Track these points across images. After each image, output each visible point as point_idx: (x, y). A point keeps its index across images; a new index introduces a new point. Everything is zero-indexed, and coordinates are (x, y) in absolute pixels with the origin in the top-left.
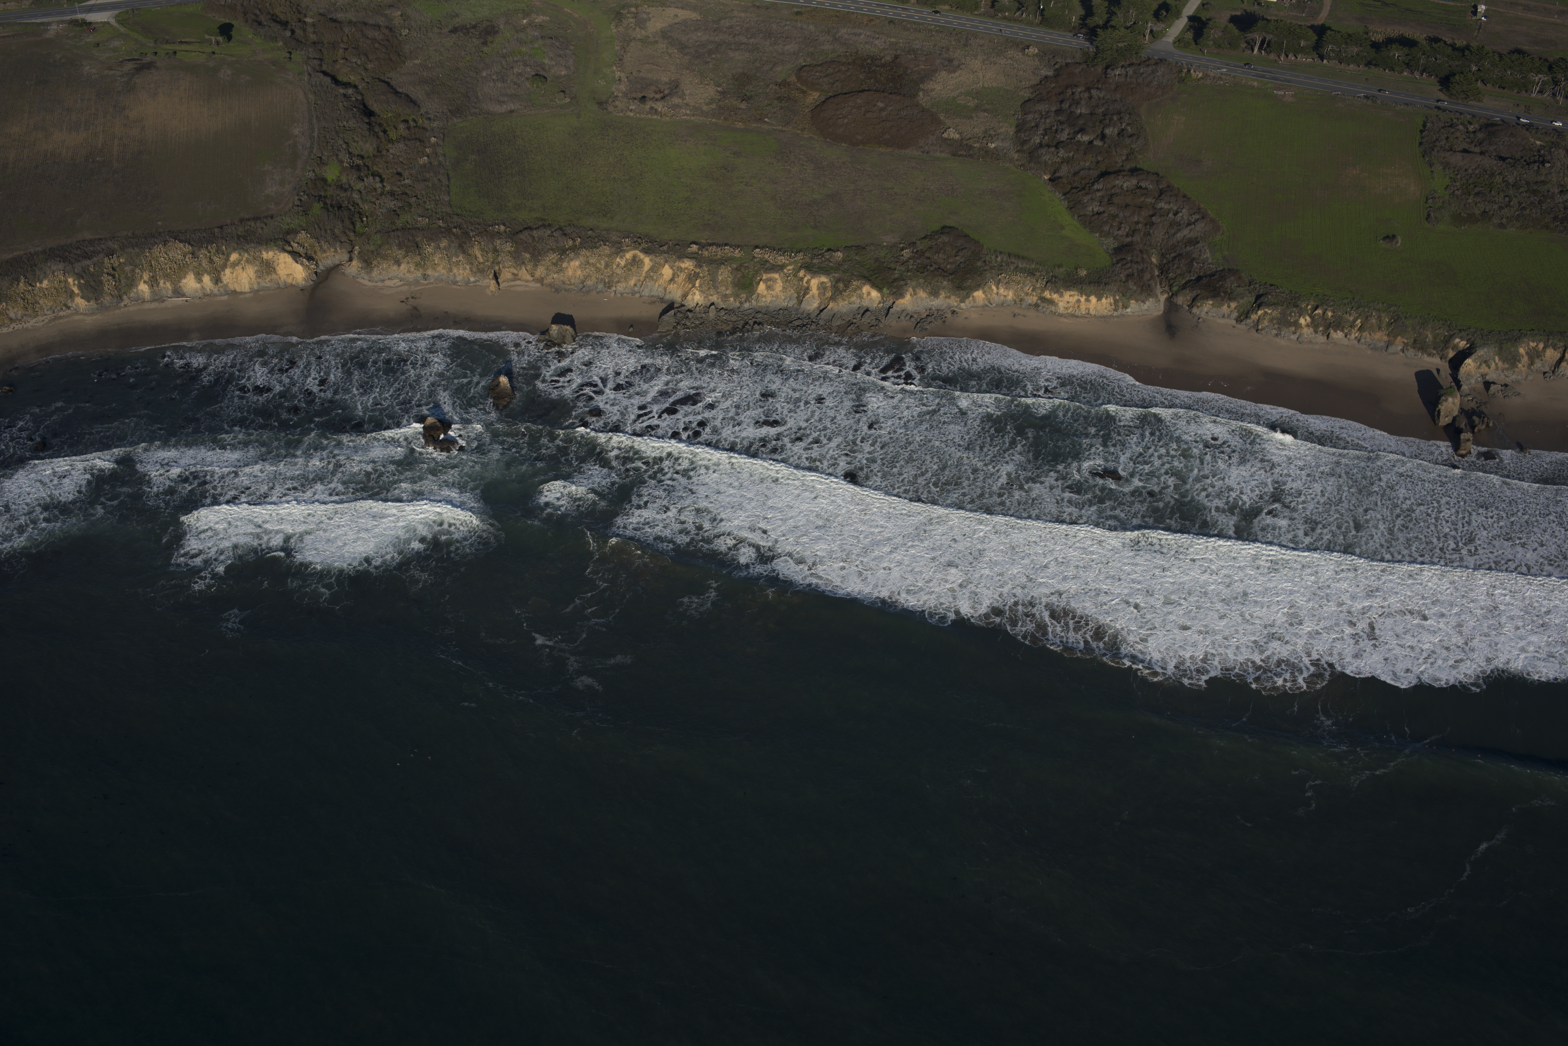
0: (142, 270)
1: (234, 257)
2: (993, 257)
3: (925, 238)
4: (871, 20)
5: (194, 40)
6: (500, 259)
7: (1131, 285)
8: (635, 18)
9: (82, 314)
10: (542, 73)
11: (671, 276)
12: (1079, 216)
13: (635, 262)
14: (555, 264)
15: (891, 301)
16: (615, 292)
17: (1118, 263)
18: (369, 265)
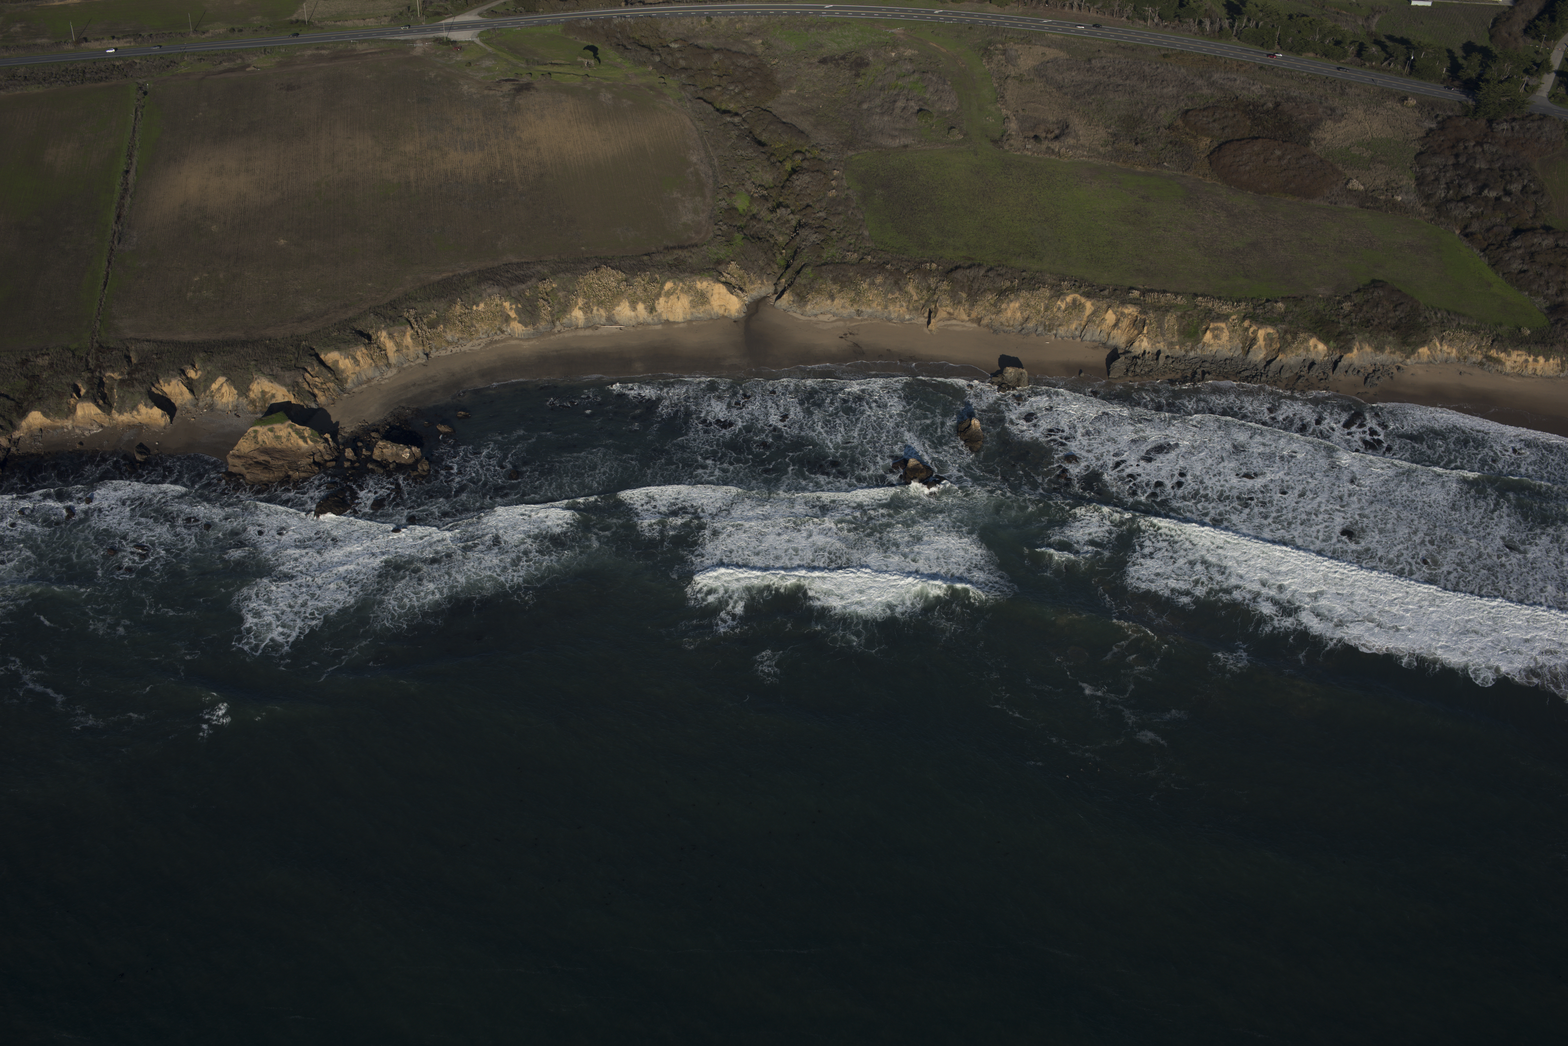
0: (577, 296)
1: (668, 285)
2: (1432, 313)
3: (1358, 291)
4: (1241, 66)
5: (563, 62)
6: (936, 297)
8: (1004, 54)
9: (517, 339)
10: (926, 108)
11: (1114, 322)
12: (1504, 274)
13: (1076, 306)
14: (995, 305)
15: (1338, 355)
16: (1056, 335)
17: (1557, 323)
18: (801, 299)
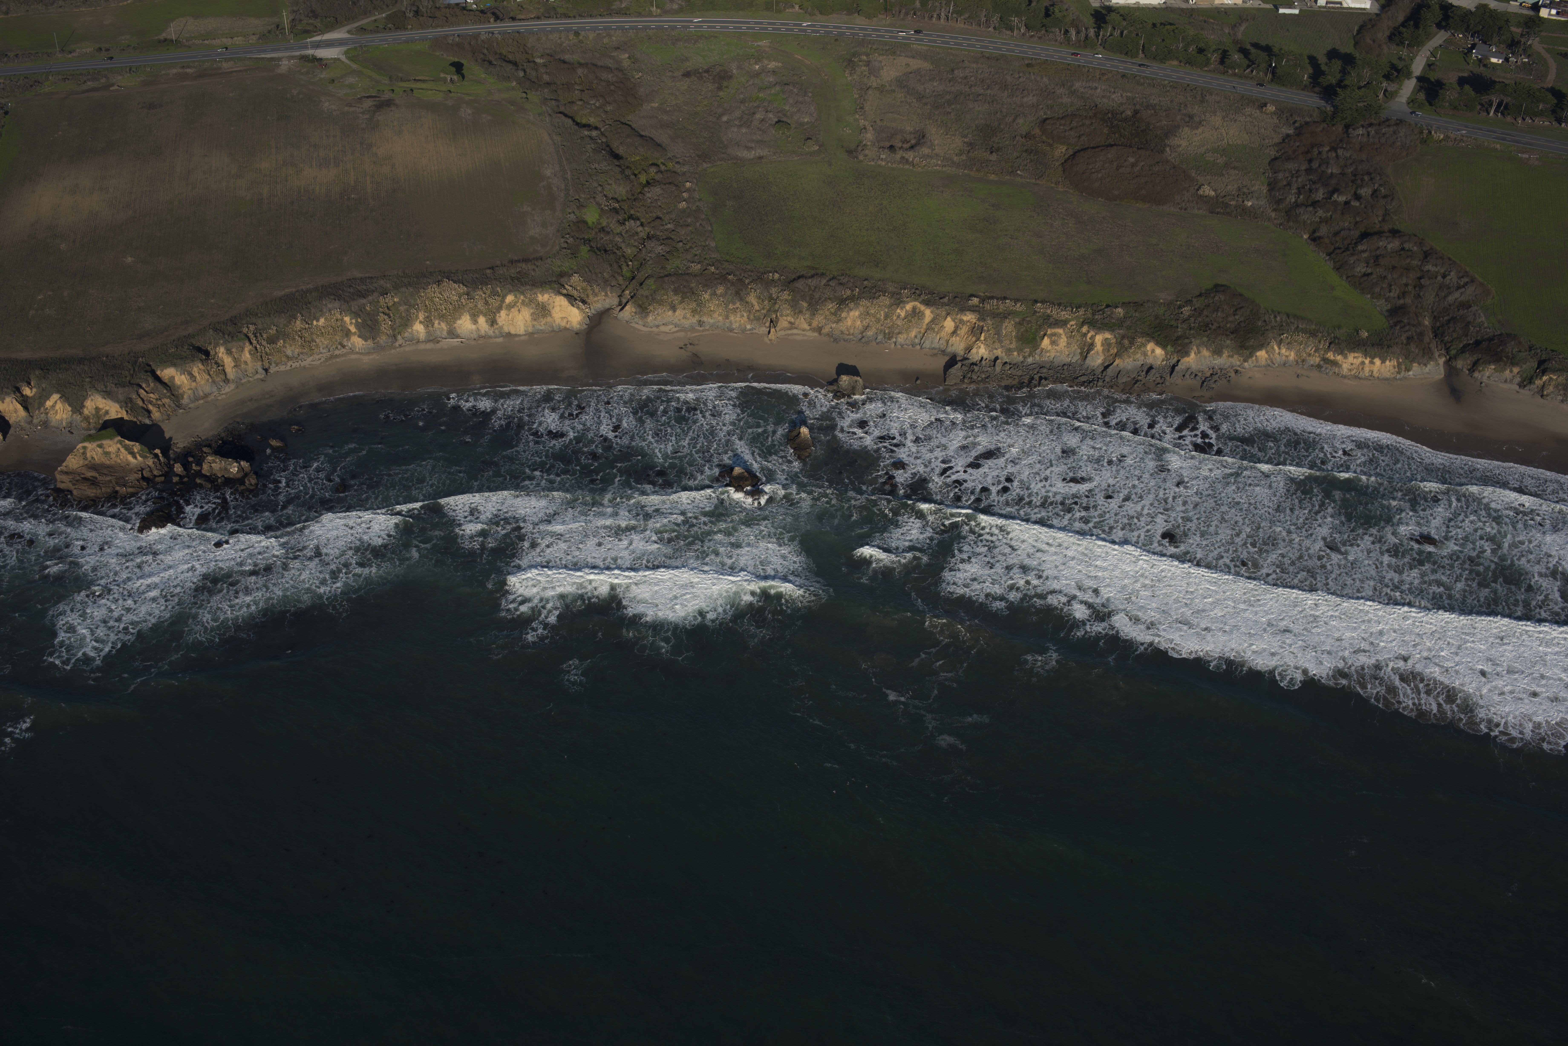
0: (418, 310)
1: (510, 298)
2: (1272, 317)
3: (1200, 295)
4: (1103, 74)
5: (427, 78)
6: (777, 306)
7: (1413, 347)
8: (868, 66)
9: (357, 353)
10: (785, 119)
11: (953, 329)
12: (1347, 277)
13: (915, 314)
14: (835, 314)
15: (1176, 359)
16: (895, 343)
17: (1395, 326)
18: (643, 310)
